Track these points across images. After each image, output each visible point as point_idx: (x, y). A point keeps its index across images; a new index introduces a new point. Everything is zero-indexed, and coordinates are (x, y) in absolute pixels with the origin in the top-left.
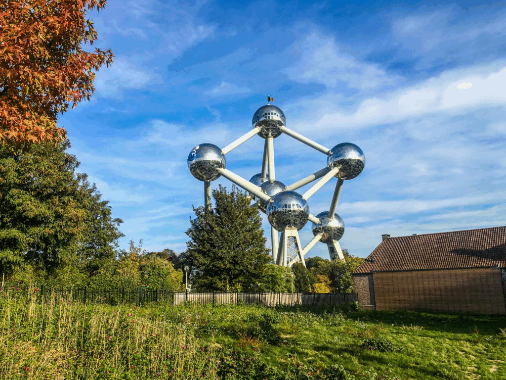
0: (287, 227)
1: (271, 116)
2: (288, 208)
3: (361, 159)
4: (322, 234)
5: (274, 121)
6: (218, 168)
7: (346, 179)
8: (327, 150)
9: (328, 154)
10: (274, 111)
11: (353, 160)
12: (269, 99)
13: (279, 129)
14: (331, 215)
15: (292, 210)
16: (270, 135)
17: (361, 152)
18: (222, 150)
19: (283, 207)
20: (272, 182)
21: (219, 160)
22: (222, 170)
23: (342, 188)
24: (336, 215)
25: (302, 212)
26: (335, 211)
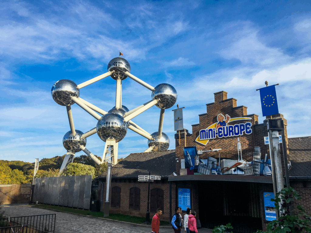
0: (109, 139)
1: (118, 64)
2: (108, 125)
3: (173, 95)
4: (153, 147)
5: (121, 68)
6: (71, 97)
7: (166, 109)
8: (153, 88)
9: (153, 91)
10: (121, 61)
11: (167, 95)
12: (120, 54)
13: (124, 73)
14: (159, 134)
15: (111, 126)
16: (119, 78)
17: (174, 91)
18: (78, 86)
19: (105, 124)
20: (118, 109)
21: (73, 91)
22: (74, 98)
23: (164, 115)
24: (164, 134)
25: (119, 128)
26: (162, 131)
